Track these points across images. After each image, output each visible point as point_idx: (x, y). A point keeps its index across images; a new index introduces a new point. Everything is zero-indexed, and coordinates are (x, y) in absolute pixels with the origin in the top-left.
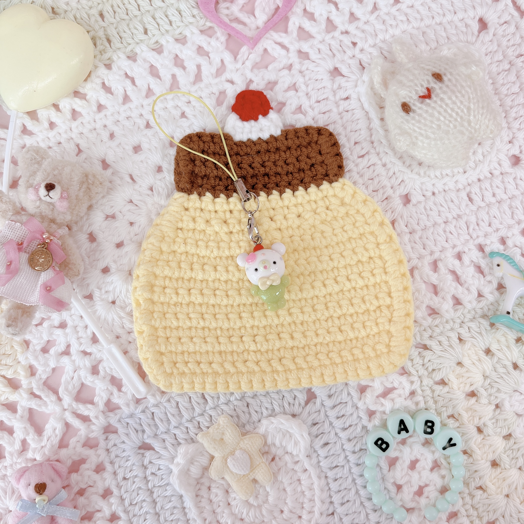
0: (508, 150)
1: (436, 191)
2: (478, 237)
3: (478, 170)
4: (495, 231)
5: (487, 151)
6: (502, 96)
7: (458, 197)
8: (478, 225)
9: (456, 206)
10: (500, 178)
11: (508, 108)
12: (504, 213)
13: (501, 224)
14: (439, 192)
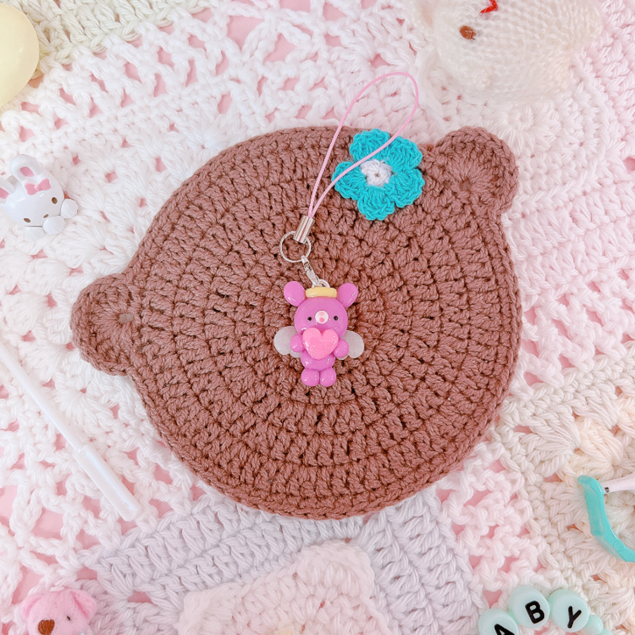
0: (621, 151)
1: (528, 212)
2: (589, 271)
3: (582, 181)
4: (612, 262)
5: (593, 153)
6: (606, 79)
7: (558, 218)
8: (587, 254)
9: (555, 230)
10: (614, 187)
11: (616, 95)
12: (623, 235)
13: (620, 252)
14: (531, 213)
